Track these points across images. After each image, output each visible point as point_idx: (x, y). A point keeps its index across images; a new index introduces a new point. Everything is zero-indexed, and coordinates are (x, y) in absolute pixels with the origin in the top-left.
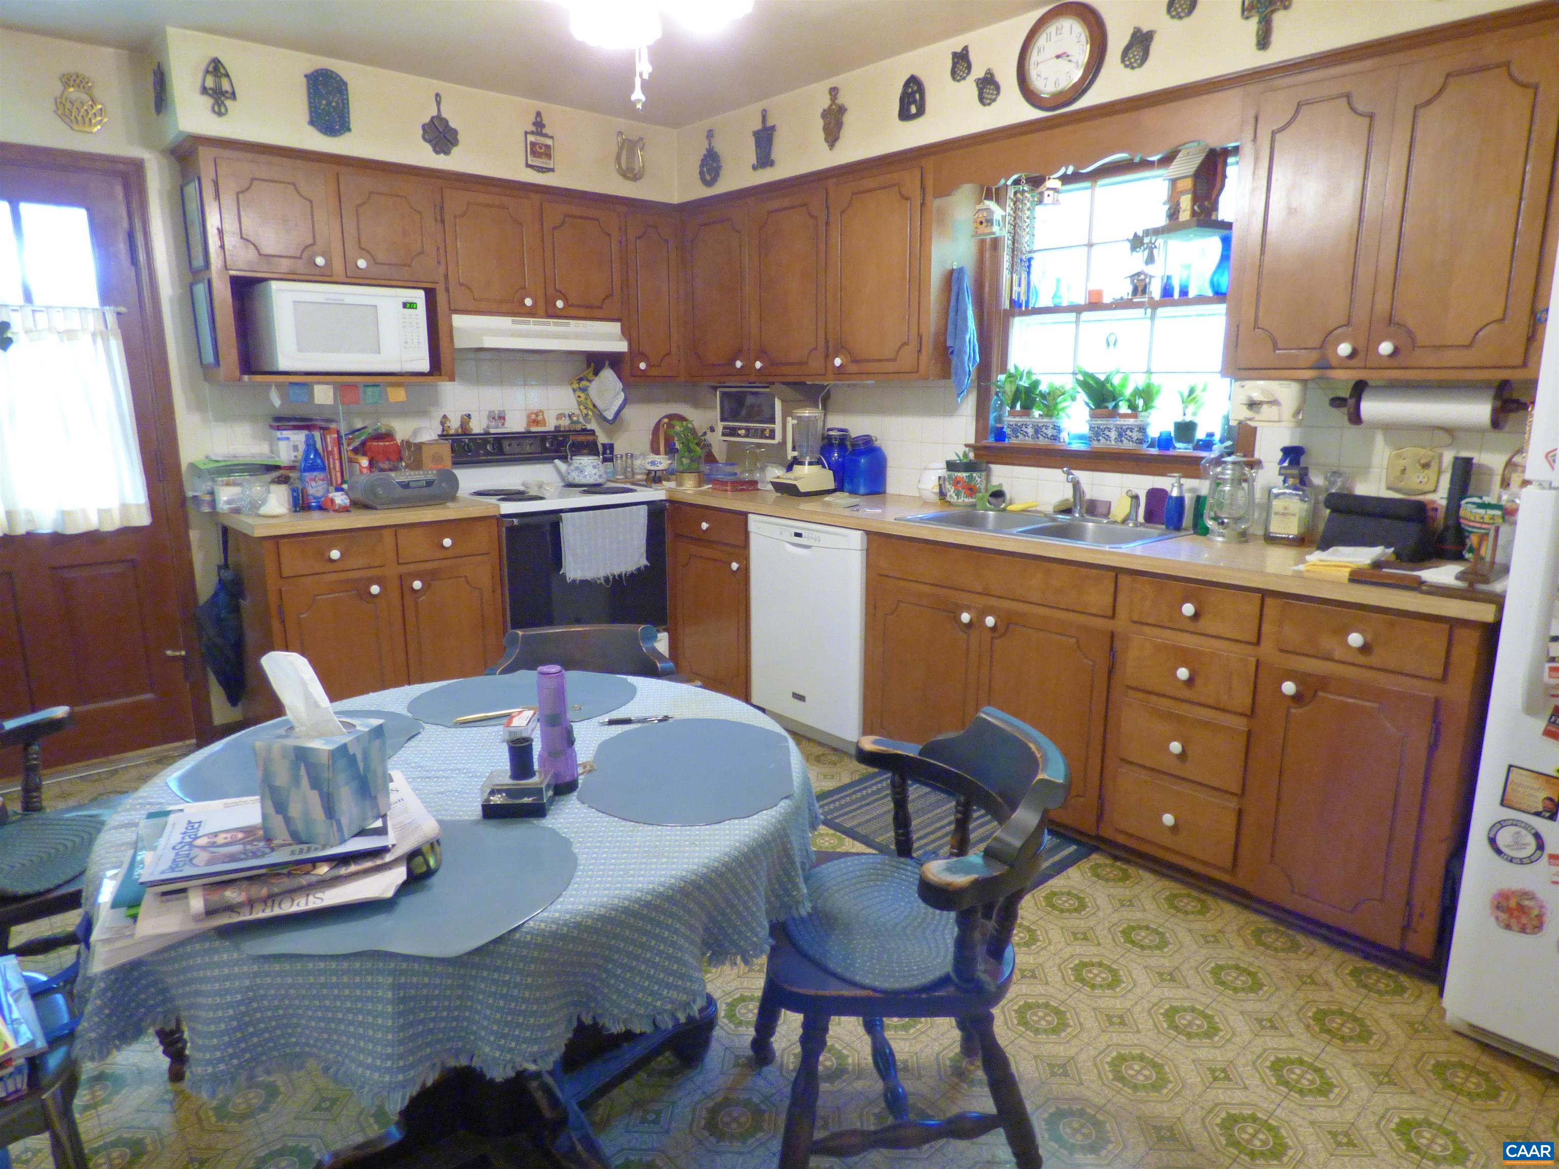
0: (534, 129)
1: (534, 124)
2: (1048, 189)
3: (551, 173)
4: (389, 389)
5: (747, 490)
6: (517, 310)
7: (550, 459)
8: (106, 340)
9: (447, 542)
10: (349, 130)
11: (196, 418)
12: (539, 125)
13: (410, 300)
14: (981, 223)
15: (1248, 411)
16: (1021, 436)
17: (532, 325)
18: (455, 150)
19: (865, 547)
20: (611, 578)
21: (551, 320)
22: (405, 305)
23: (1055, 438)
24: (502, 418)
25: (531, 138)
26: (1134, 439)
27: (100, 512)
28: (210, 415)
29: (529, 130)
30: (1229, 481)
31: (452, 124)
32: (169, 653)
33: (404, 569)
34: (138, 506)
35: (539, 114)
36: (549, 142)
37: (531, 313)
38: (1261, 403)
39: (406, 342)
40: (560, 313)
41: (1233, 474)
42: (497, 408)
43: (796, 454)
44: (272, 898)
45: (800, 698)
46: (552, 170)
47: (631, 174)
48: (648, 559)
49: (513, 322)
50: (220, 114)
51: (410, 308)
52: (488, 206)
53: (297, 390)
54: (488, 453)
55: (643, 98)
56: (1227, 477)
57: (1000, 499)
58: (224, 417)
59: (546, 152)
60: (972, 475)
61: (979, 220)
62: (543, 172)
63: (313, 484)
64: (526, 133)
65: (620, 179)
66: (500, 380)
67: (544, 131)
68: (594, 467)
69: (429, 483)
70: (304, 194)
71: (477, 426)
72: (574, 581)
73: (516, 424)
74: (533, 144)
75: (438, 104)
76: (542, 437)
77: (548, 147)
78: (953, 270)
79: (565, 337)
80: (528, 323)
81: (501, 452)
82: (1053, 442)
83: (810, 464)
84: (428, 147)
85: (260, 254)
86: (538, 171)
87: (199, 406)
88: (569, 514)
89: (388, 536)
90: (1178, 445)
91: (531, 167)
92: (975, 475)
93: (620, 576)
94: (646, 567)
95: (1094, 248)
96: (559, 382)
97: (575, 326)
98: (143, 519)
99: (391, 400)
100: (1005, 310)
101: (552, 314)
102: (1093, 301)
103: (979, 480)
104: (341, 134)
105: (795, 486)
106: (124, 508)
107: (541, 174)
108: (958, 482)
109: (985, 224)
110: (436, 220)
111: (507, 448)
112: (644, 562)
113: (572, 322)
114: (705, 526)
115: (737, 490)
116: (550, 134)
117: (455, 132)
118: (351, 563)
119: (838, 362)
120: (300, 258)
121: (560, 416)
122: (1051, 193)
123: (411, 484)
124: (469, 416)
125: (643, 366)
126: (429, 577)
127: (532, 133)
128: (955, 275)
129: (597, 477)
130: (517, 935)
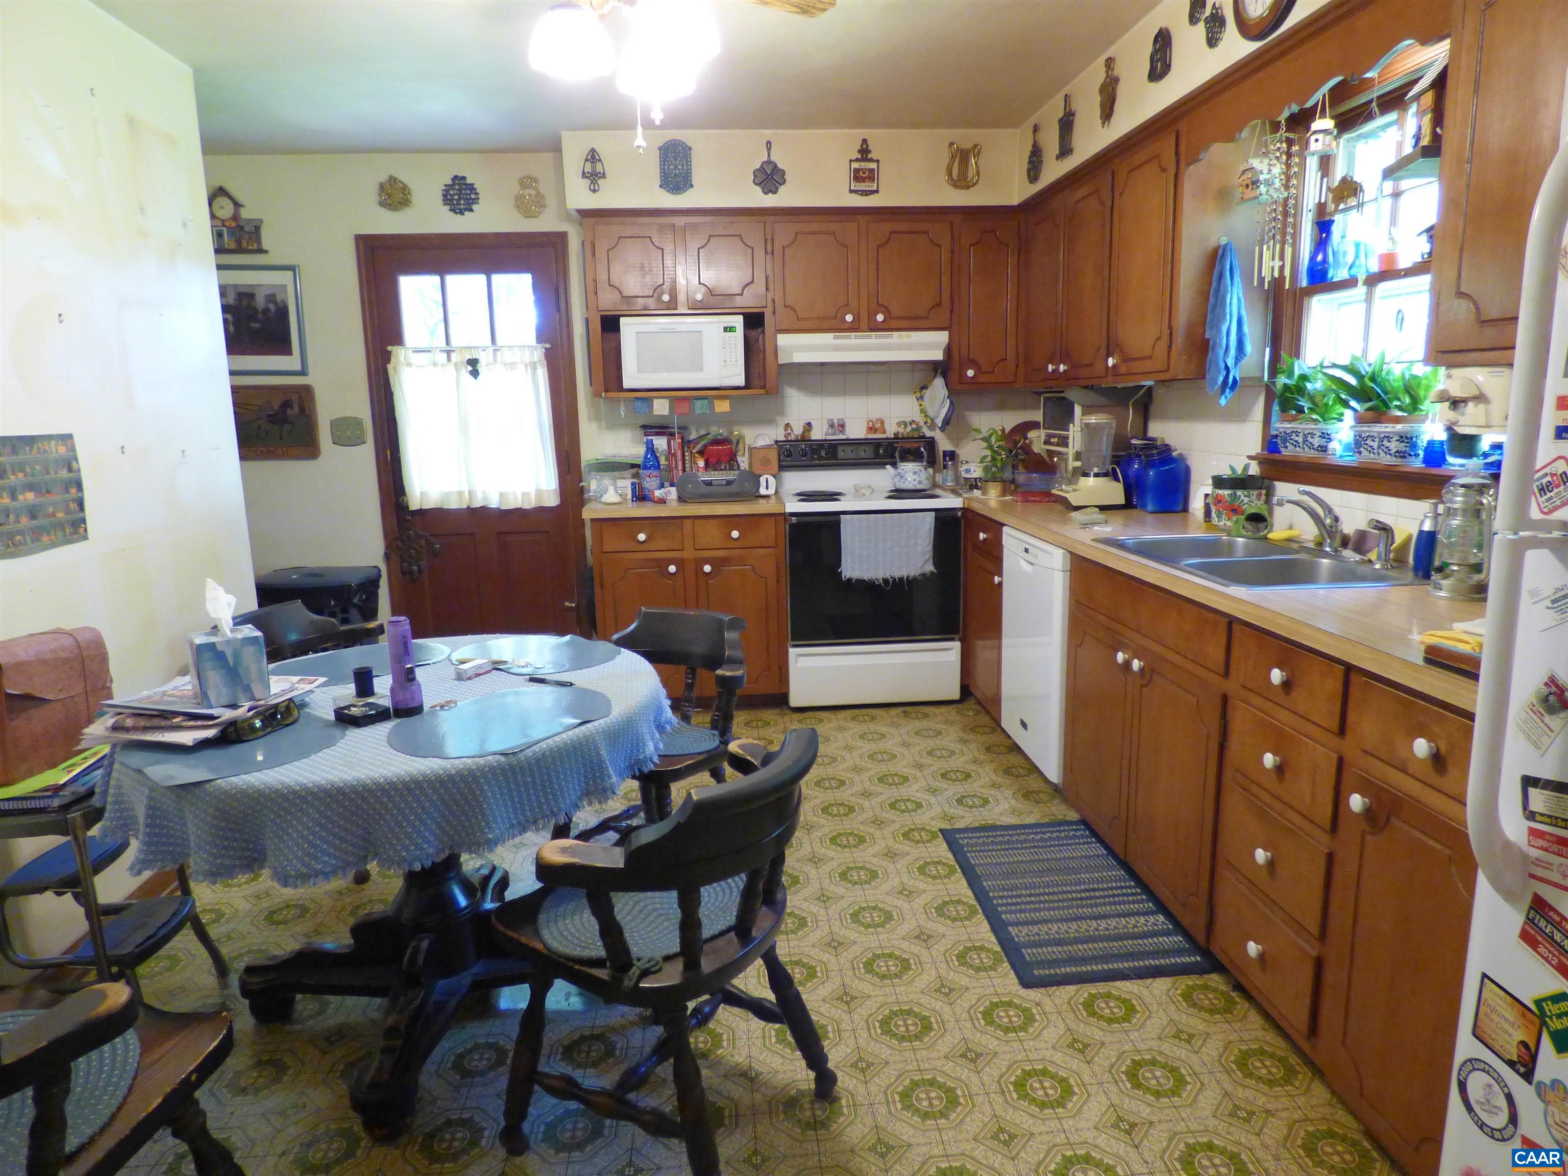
0: (859, 156)
1: (859, 151)
2: (1315, 132)
3: (876, 195)
4: (716, 401)
5: (1040, 502)
6: (836, 326)
7: (882, 465)
8: (534, 368)
9: (735, 534)
10: (692, 186)
11: (594, 425)
12: (864, 152)
13: (730, 325)
14: (1247, 186)
15: (1452, 412)
16: (1291, 447)
17: (853, 339)
18: (782, 189)
19: (1069, 568)
20: (891, 581)
21: (874, 334)
22: (725, 329)
23: (1324, 449)
24: (842, 426)
25: (855, 165)
26: (1393, 452)
27: (523, 494)
28: (603, 423)
29: (853, 158)
30: (1460, 512)
31: (780, 166)
32: (567, 604)
33: (700, 554)
34: (548, 491)
35: (865, 141)
36: (873, 165)
37: (854, 328)
38: (1465, 401)
39: (725, 361)
40: (881, 327)
41: (1464, 502)
42: (836, 417)
43: (1078, 464)
44: (145, 729)
45: (1024, 725)
46: (877, 191)
47: (962, 182)
48: (935, 564)
49: (835, 337)
50: (594, 191)
51: (730, 331)
52: (814, 233)
53: (638, 404)
54: (820, 458)
55: (644, 144)
56: (1456, 506)
57: (1261, 525)
58: (613, 424)
59: (871, 176)
60: (1235, 494)
61: (1245, 183)
62: (867, 195)
63: (648, 479)
64: (851, 161)
65: (951, 189)
66: (843, 391)
67: (870, 156)
68: (915, 473)
69: (729, 483)
70: (656, 244)
71: (817, 434)
72: (850, 580)
73: (856, 431)
74: (857, 171)
75: (769, 149)
76: (876, 444)
77: (872, 171)
78: (1219, 246)
79: (889, 348)
80: (850, 338)
81: (835, 457)
82: (1321, 455)
83: (1097, 475)
84: (758, 189)
85: (622, 297)
86: (862, 195)
87: (596, 417)
88: (848, 516)
89: (688, 524)
90: (1450, 459)
91: (855, 192)
92: (1239, 493)
93: (901, 579)
94: (932, 573)
95: (1403, 198)
96: (902, 391)
97: (897, 337)
98: (552, 501)
99: (717, 411)
100: (1302, 289)
101: (875, 328)
102: (1384, 269)
103: (1246, 500)
104: (685, 191)
105: (1066, 499)
106: (539, 492)
107: (864, 197)
108: (1220, 501)
109: (1250, 187)
110: (766, 252)
111: (841, 454)
112: (930, 568)
113: (895, 334)
114: (982, 536)
115: (1028, 501)
116: (875, 158)
117: (783, 173)
118: (652, 546)
119: (1111, 362)
120: (652, 296)
121: (899, 424)
122: (1320, 136)
123: (713, 483)
124: (809, 424)
125: (970, 373)
126: (718, 564)
127: (857, 160)
128: (1220, 252)
129: (916, 483)
130: (207, 786)
